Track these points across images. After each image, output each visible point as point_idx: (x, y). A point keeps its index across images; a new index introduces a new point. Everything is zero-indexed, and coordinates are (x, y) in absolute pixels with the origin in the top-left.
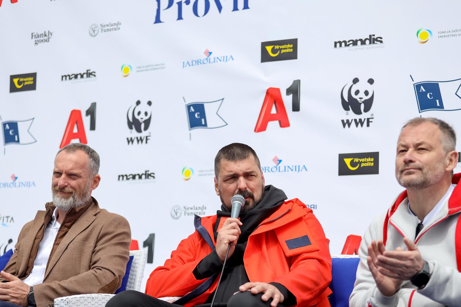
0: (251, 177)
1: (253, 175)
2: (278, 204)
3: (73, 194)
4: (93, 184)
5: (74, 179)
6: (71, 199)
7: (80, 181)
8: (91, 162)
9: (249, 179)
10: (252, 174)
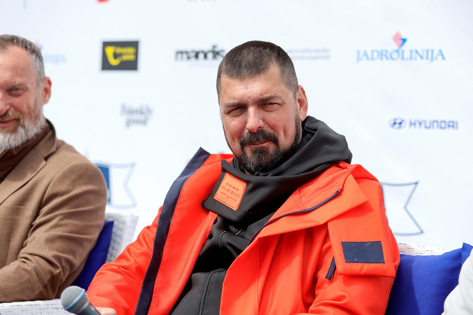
0: (271, 106)
1: (275, 104)
2: (315, 170)
4: (44, 94)
9: (268, 109)
10: (273, 101)
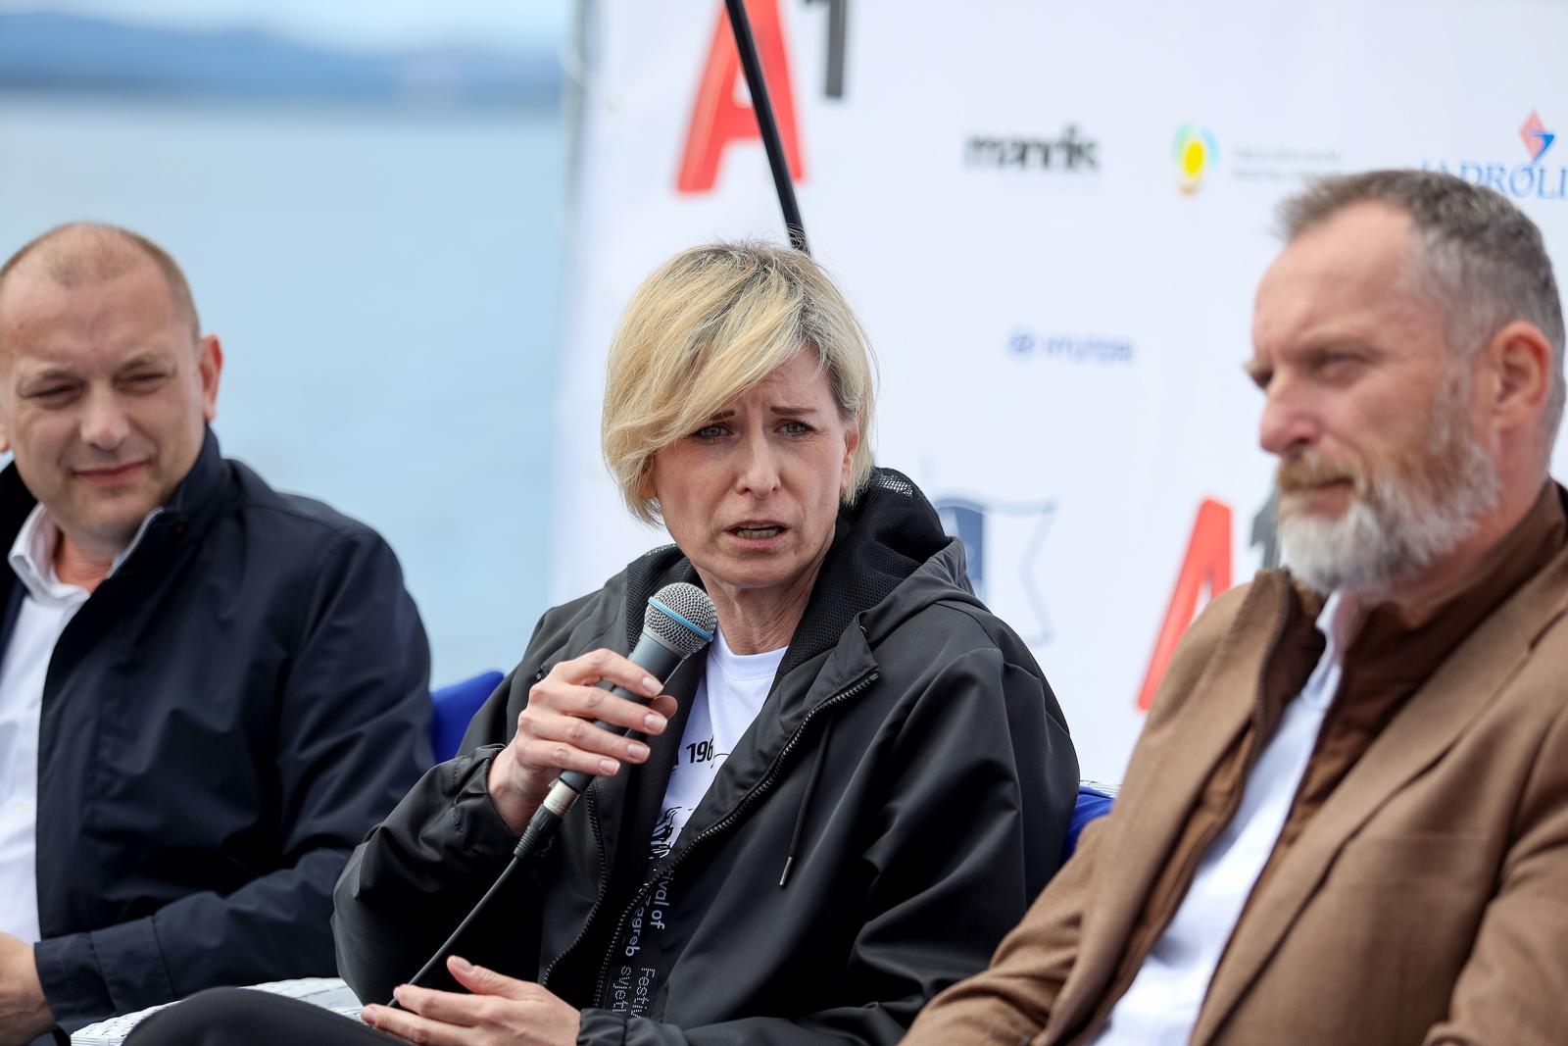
3: (1361, 485)
5: (1343, 382)
6: (1357, 515)
7: (1376, 382)
8: (1430, 249)
